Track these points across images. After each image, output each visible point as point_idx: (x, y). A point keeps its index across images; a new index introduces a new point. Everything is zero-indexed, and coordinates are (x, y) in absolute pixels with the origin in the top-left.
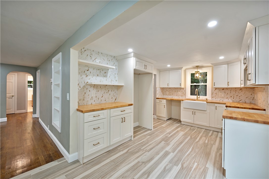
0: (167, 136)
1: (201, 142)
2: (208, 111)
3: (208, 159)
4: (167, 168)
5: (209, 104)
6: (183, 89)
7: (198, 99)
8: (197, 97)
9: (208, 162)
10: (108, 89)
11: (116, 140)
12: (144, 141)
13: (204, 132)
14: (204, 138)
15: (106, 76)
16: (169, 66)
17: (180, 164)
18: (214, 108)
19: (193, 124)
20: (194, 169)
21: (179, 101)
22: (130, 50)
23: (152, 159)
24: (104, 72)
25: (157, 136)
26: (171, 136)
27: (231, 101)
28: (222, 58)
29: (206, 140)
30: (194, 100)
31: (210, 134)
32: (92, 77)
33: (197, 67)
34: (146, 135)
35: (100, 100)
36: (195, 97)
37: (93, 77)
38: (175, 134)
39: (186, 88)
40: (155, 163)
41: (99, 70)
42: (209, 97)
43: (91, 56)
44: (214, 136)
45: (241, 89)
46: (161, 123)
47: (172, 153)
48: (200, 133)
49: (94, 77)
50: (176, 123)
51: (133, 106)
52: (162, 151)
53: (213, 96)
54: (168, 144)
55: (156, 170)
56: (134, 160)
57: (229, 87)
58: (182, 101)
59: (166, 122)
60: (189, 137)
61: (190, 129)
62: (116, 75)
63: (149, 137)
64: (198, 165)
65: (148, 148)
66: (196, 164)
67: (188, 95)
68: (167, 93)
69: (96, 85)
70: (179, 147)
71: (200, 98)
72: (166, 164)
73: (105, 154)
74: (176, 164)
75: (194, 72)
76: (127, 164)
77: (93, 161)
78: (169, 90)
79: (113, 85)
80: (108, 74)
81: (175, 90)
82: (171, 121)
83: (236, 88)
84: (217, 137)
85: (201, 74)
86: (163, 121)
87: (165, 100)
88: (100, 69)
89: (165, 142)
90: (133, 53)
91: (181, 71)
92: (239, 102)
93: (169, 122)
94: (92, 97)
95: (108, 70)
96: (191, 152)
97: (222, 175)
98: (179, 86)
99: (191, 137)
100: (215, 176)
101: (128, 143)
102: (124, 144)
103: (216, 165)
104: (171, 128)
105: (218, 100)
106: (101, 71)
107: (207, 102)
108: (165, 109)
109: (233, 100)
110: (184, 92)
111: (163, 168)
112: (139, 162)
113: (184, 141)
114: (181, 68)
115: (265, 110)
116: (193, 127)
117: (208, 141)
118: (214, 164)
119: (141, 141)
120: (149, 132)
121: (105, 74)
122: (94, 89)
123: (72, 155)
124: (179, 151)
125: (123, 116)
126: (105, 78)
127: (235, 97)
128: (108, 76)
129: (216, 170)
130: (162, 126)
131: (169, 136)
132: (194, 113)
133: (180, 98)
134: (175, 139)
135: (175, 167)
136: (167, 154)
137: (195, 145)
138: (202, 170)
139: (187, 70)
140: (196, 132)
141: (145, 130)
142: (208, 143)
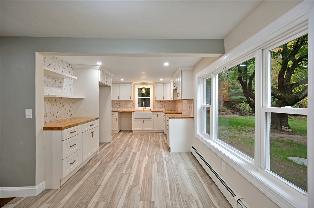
0: (127, 144)
1: (152, 141)
2: (153, 118)
3: (160, 148)
4: (140, 160)
5: (153, 113)
6: (132, 101)
7: (145, 109)
8: (144, 108)
9: (161, 149)
10: (63, 102)
11: (87, 156)
12: (110, 152)
13: (151, 134)
14: (152, 138)
15: (61, 87)
16: (122, 80)
17: (147, 155)
18: (156, 115)
19: (143, 130)
20: (156, 154)
21: (131, 113)
22: (99, 63)
23: (126, 160)
24: (59, 81)
25: (119, 146)
26: (131, 143)
27: (164, 110)
28: (161, 80)
29: (154, 139)
30: (142, 111)
31: (155, 135)
32: (45, 87)
33: (144, 83)
34: (108, 147)
35: (55, 117)
36: (142, 109)
37: (47, 88)
38: (132, 140)
39: (134, 101)
40: (131, 161)
41: (53, 78)
42: (151, 107)
43: (45, 60)
44: (157, 136)
45: (169, 101)
46: (115, 136)
47: (138, 152)
48: (148, 136)
49: (49, 88)
50: (128, 133)
51: (98, 119)
52: (130, 153)
53: (154, 107)
54: (132, 148)
55: (134, 164)
56: (113, 165)
57: (164, 100)
58: (133, 113)
59: (119, 134)
60: (143, 140)
61: (141, 134)
62: (72, 86)
63: (112, 148)
64: (156, 152)
65: (119, 155)
66: (155, 152)
67: (137, 108)
68: (117, 106)
69: (50, 97)
70: (140, 148)
71: (146, 109)
72: (138, 158)
73: (78, 173)
74: (144, 156)
75: (142, 88)
76: (110, 170)
77: (70, 182)
78: (119, 103)
79: (69, 98)
80: (63, 84)
81: (125, 103)
82: (122, 133)
83: (167, 101)
84: (159, 135)
85: (146, 89)
86: (116, 134)
87: (117, 113)
88: (55, 77)
89: (128, 148)
90: (99, 66)
91: (131, 85)
92: (168, 110)
93: (121, 134)
94: (46, 113)
95: (64, 79)
96: (149, 147)
97: (169, 152)
98: (129, 99)
99: (144, 139)
100: (166, 153)
101: (96, 158)
102: (92, 160)
103: (165, 149)
104: (127, 137)
105: (157, 110)
106: (56, 80)
107: (152, 112)
108: (117, 121)
109: (166, 109)
110: (133, 104)
111: (138, 161)
112: (118, 165)
113: (141, 143)
114: (130, 83)
115: (181, 113)
116: (143, 133)
117: (156, 139)
118: (164, 149)
119: (107, 152)
120: (108, 145)
121: (60, 85)
122: (49, 103)
123: (39, 186)
124: (142, 149)
125: (92, 131)
126: (60, 89)
127: (167, 107)
128: (64, 87)
129: (165, 151)
130: (118, 137)
131: (129, 143)
132: (143, 122)
133: (130, 110)
134: (134, 144)
135: (145, 158)
136: (135, 154)
137: (150, 143)
138: (159, 153)
139: (135, 85)
140: (145, 136)
141: (103, 144)
142: (156, 140)
